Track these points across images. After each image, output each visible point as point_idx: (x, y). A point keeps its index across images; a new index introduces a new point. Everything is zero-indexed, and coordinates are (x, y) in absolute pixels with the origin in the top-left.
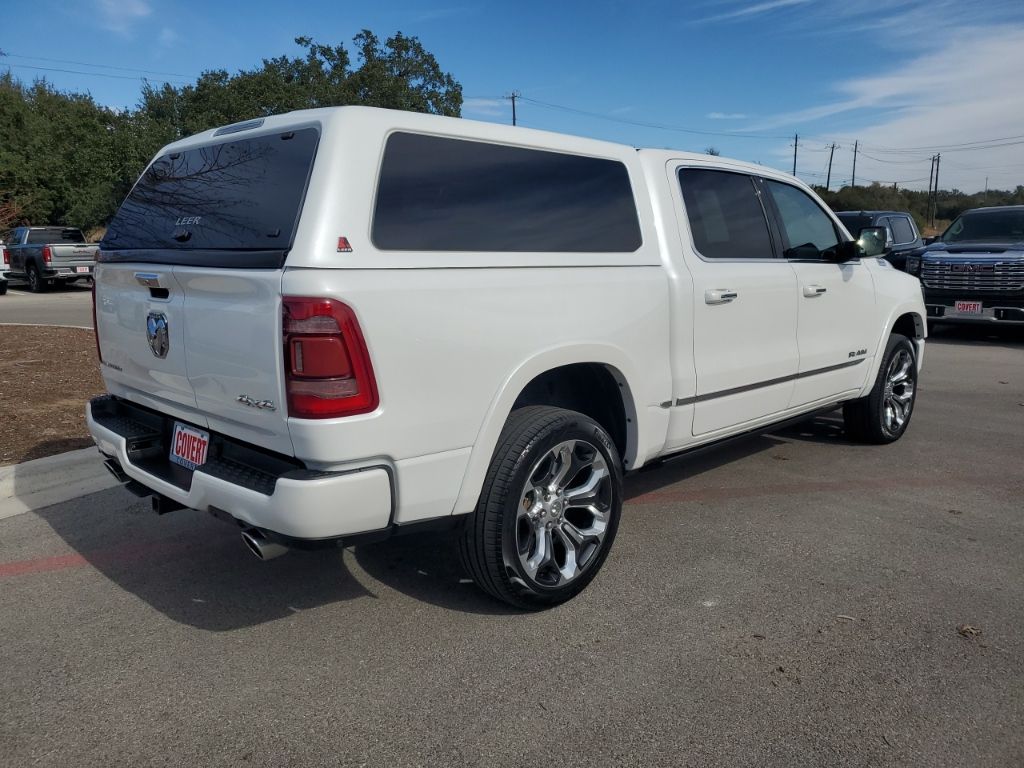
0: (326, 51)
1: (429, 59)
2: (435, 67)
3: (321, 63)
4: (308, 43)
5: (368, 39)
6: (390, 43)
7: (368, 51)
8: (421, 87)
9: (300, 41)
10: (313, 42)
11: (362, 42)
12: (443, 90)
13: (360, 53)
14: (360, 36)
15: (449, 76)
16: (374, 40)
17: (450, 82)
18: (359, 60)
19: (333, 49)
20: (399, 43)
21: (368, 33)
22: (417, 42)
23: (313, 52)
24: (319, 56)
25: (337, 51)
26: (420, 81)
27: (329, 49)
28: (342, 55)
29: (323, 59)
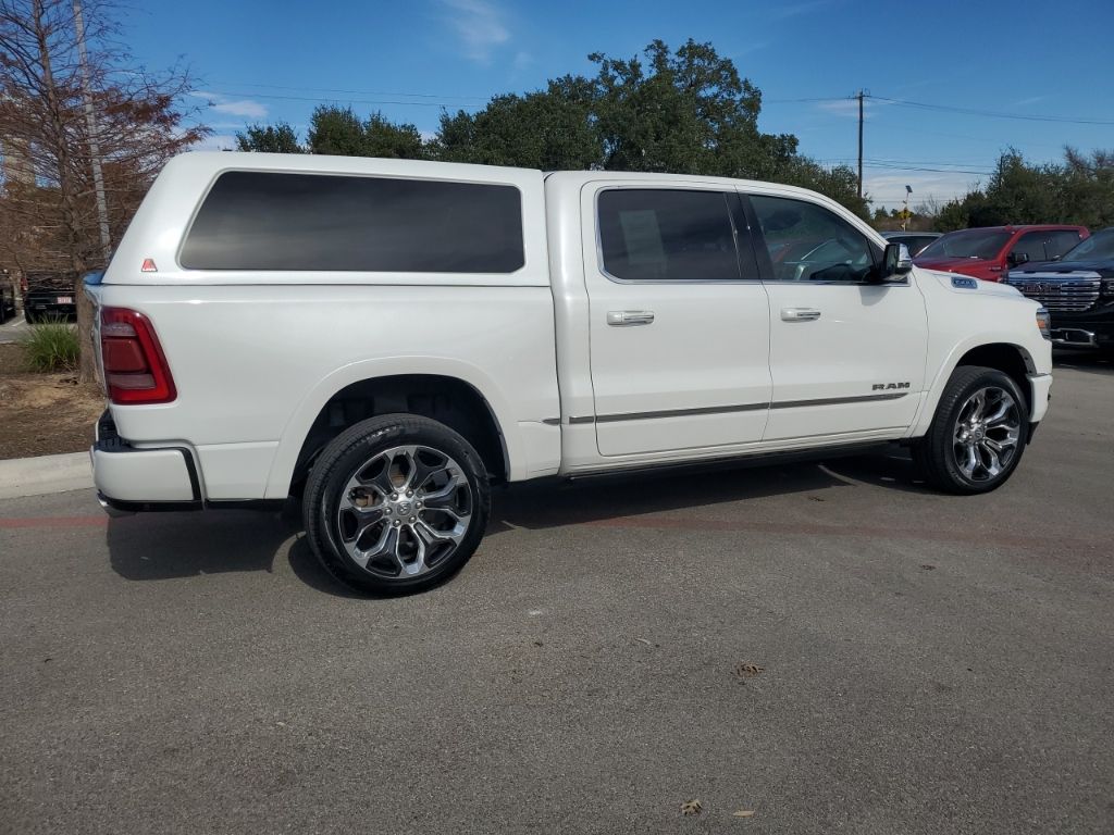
0: (618, 66)
1: (727, 65)
2: (734, 73)
3: (614, 78)
4: (600, 58)
5: (660, 48)
6: (681, 53)
7: (660, 61)
8: (716, 96)
9: (592, 57)
10: (606, 57)
11: (652, 53)
12: (738, 97)
13: (652, 65)
14: (651, 47)
15: (746, 81)
16: (665, 50)
17: (748, 88)
18: (650, 72)
19: (627, 63)
20: (691, 51)
21: (659, 43)
22: (710, 47)
23: (605, 68)
24: (611, 72)
25: (631, 65)
26: (715, 89)
27: (622, 63)
28: (635, 66)
29: (616, 74)
